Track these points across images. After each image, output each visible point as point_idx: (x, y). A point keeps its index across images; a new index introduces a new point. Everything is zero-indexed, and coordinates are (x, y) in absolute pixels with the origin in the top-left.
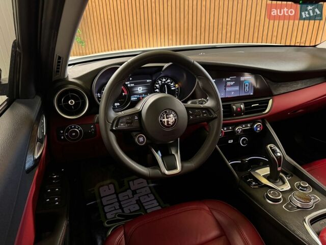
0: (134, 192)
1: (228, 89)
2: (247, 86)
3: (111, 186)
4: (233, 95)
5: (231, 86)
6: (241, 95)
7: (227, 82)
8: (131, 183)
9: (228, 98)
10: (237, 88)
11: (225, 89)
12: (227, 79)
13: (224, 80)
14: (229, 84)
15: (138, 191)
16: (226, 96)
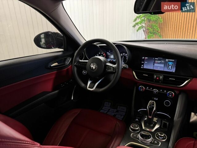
0: (117, 111)
1: (155, 65)
2: (170, 65)
3: (110, 104)
4: (159, 69)
5: (158, 63)
6: (165, 70)
7: (155, 60)
8: (119, 107)
9: (155, 70)
10: (163, 65)
11: (154, 64)
12: (156, 59)
13: (154, 58)
14: (156, 61)
15: (119, 112)
16: (154, 69)
